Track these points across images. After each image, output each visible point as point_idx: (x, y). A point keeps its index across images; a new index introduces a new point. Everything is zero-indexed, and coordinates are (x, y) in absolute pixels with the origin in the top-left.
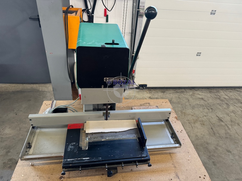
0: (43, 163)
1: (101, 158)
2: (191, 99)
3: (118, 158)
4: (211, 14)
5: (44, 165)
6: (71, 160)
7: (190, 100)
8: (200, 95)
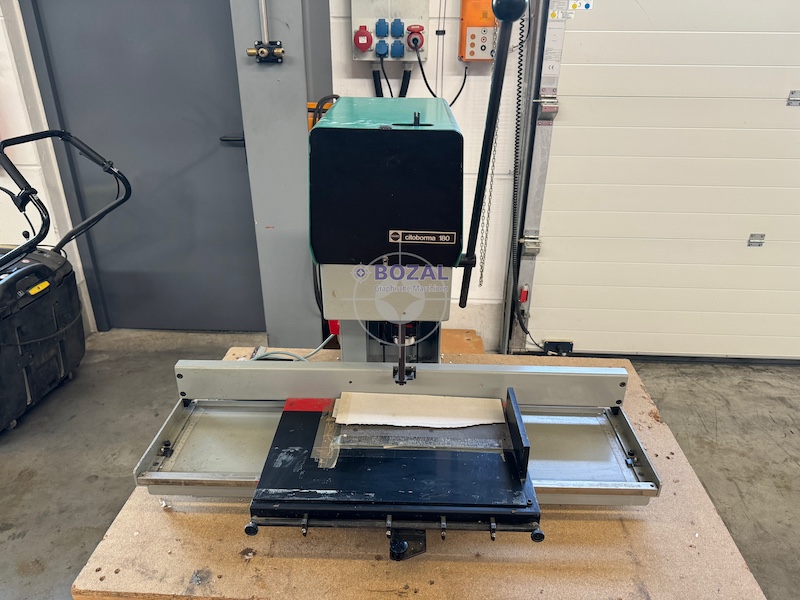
0: (200, 507)
1: (372, 495)
2: (735, 399)
3: (429, 499)
4: (788, 104)
5: (201, 511)
6: (281, 491)
7: (732, 403)
8: (773, 387)
